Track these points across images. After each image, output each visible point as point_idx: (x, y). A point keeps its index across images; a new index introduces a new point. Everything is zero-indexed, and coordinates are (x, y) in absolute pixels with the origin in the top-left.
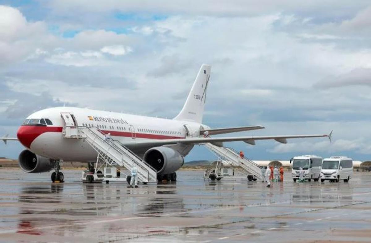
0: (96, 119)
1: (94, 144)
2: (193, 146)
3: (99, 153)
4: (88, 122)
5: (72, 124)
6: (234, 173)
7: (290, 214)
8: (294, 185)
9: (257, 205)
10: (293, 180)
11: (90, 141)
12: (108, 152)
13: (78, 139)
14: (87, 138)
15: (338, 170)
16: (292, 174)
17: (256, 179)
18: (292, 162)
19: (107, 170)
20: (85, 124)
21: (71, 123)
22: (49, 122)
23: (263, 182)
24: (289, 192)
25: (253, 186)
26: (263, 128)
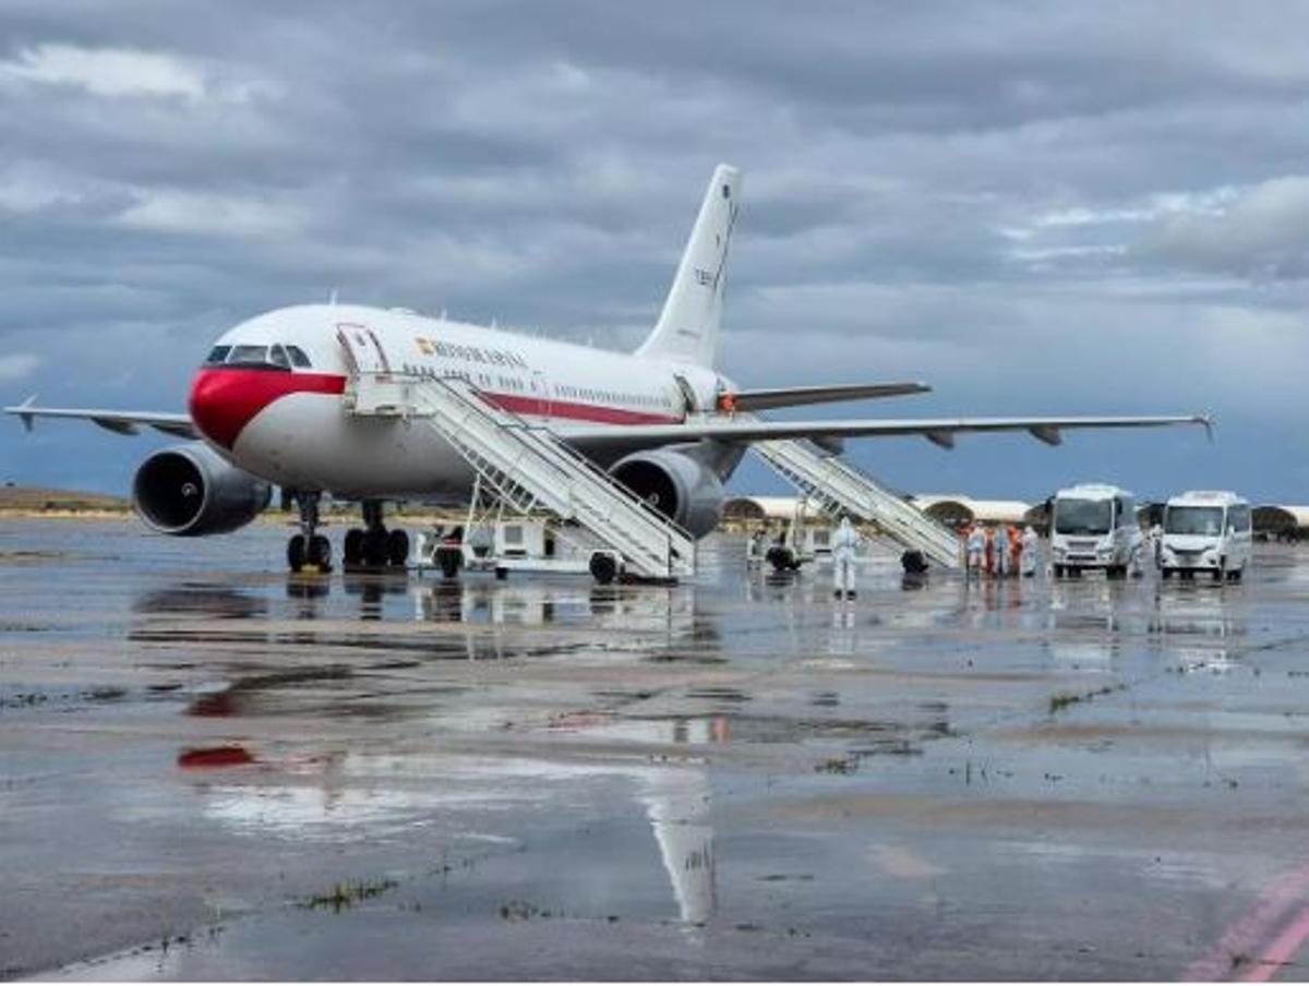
0: (440, 349)
1: (464, 440)
2: (743, 448)
3: (483, 472)
4: (420, 361)
5: (377, 366)
11: (448, 427)
12: (514, 469)
13: (405, 417)
14: (434, 415)
15: (1221, 538)
19: (508, 529)
20: (410, 367)
21: (373, 362)
22: (301, 358)
26: (926, 389)
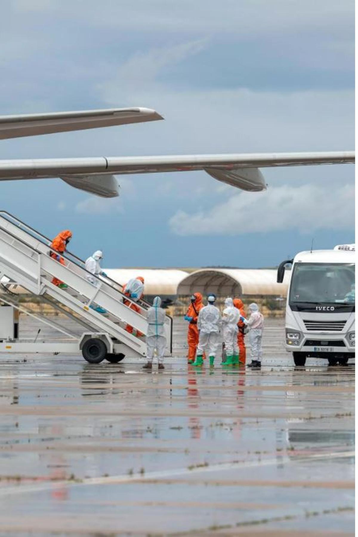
6: (20, 328)
7: (278, 519)
8: (296, 384)
9: (126, 478)
10: (290, 361)
16: (288, 331)
17: (121, 356)
18: (288, 275)
23: (148, 367)
24: (275, 417)
25: (110, 386)
26: (155, 117)
